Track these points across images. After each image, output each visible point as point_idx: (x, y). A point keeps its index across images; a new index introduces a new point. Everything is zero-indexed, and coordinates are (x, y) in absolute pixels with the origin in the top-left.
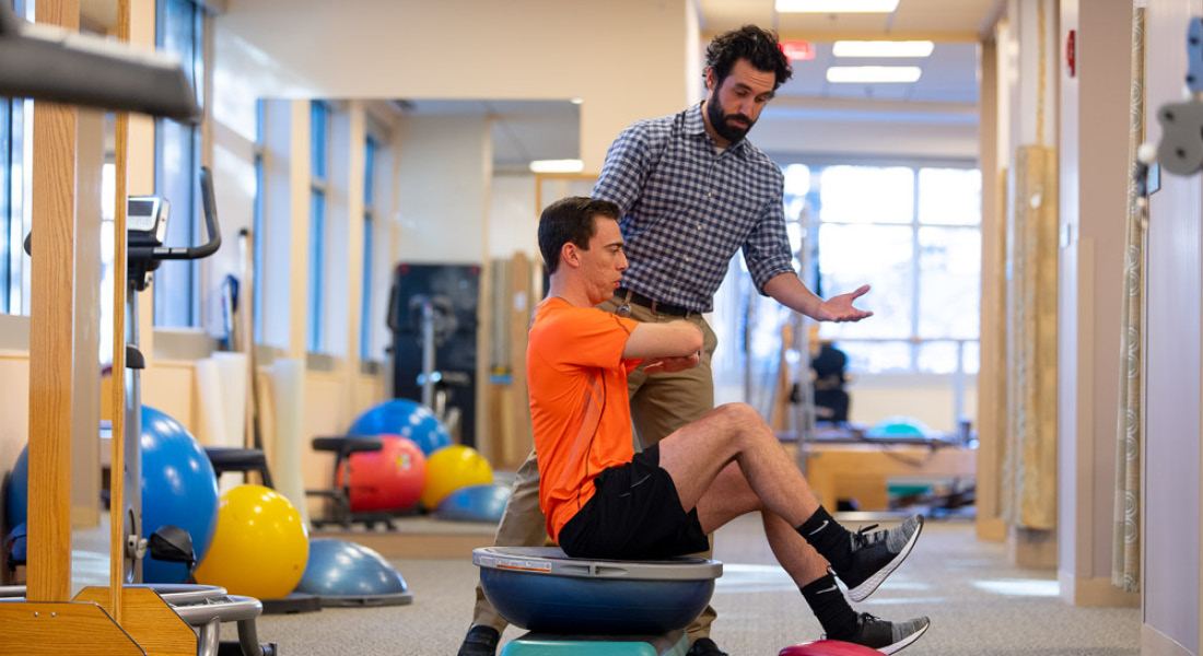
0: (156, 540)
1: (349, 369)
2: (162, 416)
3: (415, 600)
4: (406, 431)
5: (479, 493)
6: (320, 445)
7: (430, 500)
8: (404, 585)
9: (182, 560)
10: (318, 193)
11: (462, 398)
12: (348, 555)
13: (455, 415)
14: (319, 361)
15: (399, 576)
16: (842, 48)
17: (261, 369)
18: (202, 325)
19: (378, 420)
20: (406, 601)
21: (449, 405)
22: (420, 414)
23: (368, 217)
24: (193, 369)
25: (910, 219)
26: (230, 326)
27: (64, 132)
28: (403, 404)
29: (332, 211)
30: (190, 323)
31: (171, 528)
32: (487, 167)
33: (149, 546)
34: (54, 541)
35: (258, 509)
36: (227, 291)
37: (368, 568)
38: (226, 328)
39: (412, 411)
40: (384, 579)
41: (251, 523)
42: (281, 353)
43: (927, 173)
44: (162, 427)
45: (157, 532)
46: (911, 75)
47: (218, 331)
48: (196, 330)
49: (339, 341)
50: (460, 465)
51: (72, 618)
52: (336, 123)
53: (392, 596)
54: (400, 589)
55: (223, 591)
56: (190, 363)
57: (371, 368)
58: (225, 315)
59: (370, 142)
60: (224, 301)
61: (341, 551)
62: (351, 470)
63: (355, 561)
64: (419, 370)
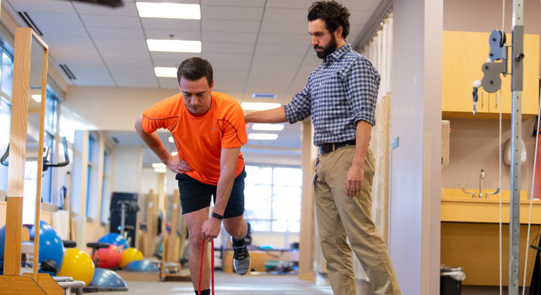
0: (44, 264)
1: (97, 224)
2: (45, 223)
3: (129, 290)
4: (115, 243)
5: (138, 263)
6: (89, 245)
7: (122, 265)
8: (126, 284)
9: (53, 271)
10: (89, 166)
11: (132, 234)
12: (107, 274)
13: (130, 239)
14: (89, 220)
15: (124, 281)
16: (256, 126)
17: (73, 219)
18: (53, 202)
19: (107, 239)
20: (126, 290)
21: (128, 236)
22: (119, 238)
23: (104, 177)
24: (51, 216)
25: (270, 184)
26: (63, 203)
27: (23, 101)
28: (114, 234)
29: (93, 172)
30: (50, 201)
31: (49, 260)
32: (141, 165)
33: (41, 266)
34: (14, 253)
35: (77, 257)
36: (62, 192)
37: (113, 278)
38: (62, 204)
39: (117, 237)
40: (119, 282)
41: (75, 261)
42: (78, 214)
43: (277, 169)
44: (45, 227)
45: (45, 261)
46: (274, 137)
47: (59, 205)
48: (52, 204)
49: (94, 214)
50: (133, 254)
51: (20, 282)
52: (96, 145)
53: (121, 288)
54: (123, 285)
55: (72, 278)
56: (50, 213)
57: (103, 224)
58: (61, 199)
59: (105, 154)
60: (61, 195)
61: (104, 273)
62: (99, 254)
63: (109, 276)
64: (120, 224)
